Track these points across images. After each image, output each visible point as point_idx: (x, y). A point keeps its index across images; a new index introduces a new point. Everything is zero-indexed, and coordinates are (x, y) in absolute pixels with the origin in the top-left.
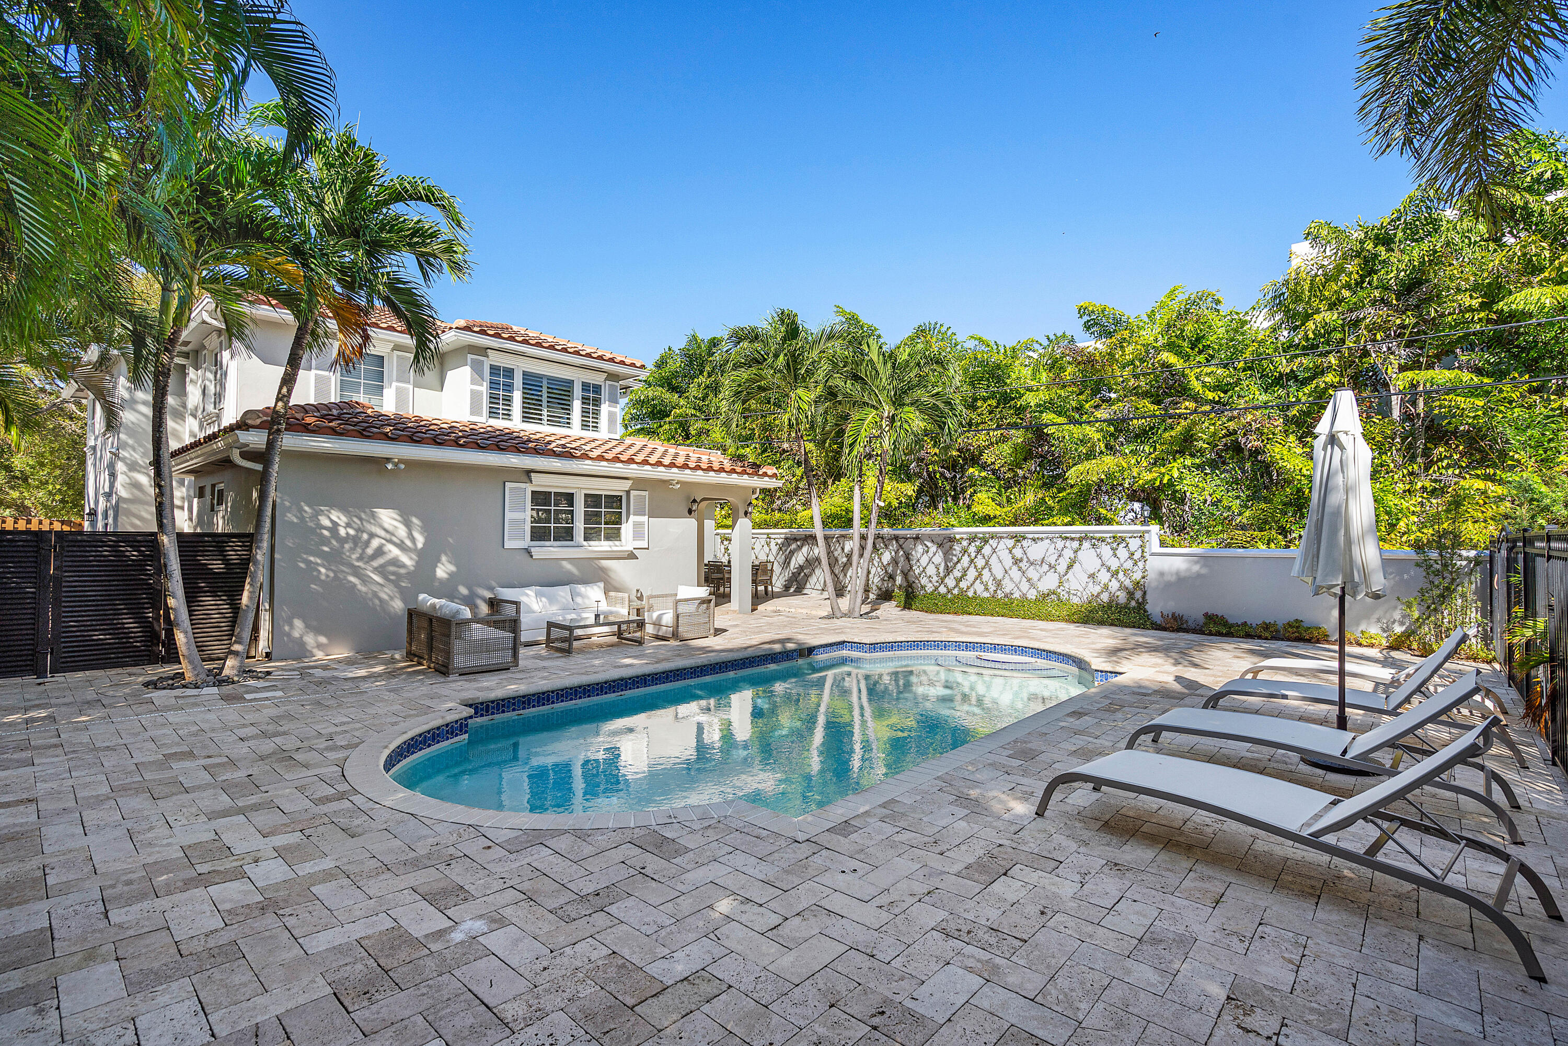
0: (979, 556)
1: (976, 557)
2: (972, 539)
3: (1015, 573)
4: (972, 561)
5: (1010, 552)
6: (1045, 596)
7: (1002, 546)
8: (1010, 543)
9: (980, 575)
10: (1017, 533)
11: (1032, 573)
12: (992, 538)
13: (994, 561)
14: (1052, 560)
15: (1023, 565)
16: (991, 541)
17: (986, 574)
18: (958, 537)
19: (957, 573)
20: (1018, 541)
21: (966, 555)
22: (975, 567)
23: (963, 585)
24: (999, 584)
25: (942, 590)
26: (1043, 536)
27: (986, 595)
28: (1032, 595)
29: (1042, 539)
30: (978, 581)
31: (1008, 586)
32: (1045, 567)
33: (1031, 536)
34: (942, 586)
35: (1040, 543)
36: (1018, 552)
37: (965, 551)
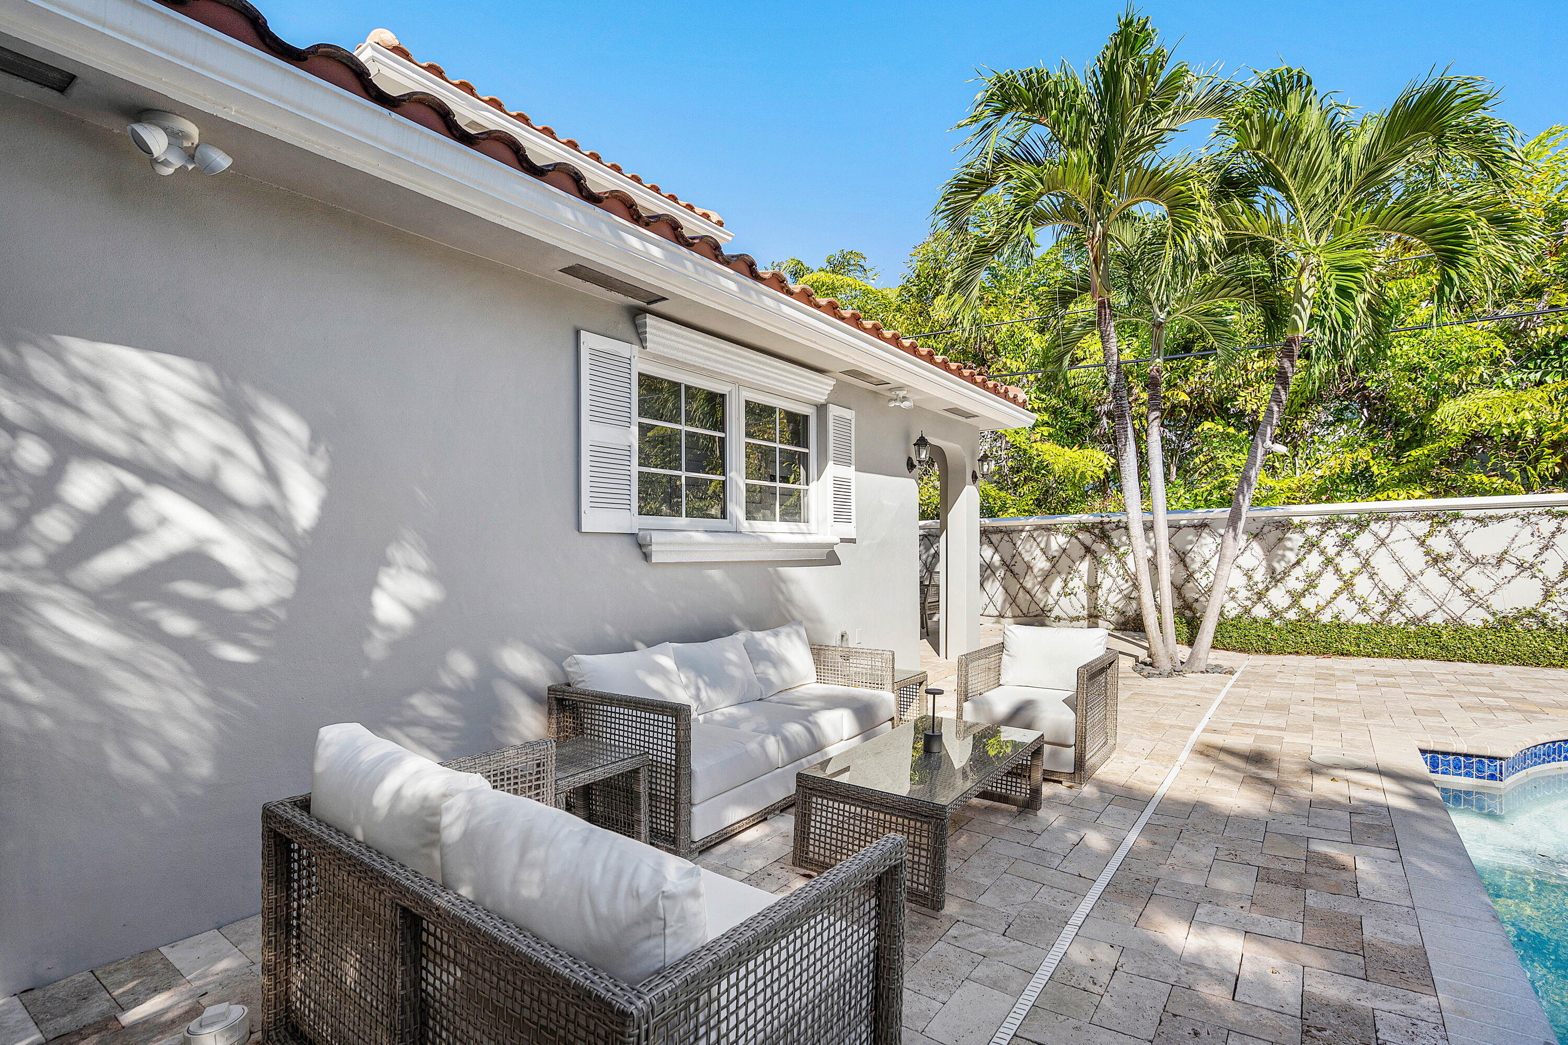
0: (1345, 554)
1: (1338, 554)
2: (1328, 524)
3: (1433, 579)
4: (1329, 561)
5: (1422, 543)
6: (1505, 623)
7: (1401, 531)
8: (1421, 528)
9: (1348, 585)
10: (1442, 510)
11: (1475, 579)
12: (1378, 519)
13: (1381, 560)
14: (1528, 554)
15: (1455, 564)
16: (1374, 526)
17: (1362, 585)
18: (1296, 521)
19: (1294, 582)
20: (1444, 523)
21: (1315, 552)
22: (1337, 570)
23: (1309, 603)
24: (1396, 601)
25: (1260, 612)
26: (1501, 512)
27: (1363, 620)
28: (1475, 618)
29: (1500, 519)
30: (1345, 596)
31: (1417, 604)
32: (1508, 569)
33: (1474, 513)
34: (1260, 606)
35: (1494, 527)
36: (1440, 544)
37: (1312, 545)
